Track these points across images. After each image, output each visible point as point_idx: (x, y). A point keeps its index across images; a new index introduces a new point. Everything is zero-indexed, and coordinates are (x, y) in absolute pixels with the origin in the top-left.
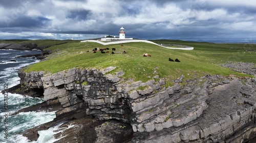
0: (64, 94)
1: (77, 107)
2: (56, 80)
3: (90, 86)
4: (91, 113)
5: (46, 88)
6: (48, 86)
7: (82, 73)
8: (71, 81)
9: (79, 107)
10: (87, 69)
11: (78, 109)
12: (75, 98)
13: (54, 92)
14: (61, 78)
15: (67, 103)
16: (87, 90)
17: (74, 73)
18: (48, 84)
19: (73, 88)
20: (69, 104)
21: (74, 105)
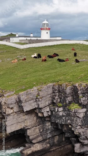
0: (33, 123)
1: (51, 142)
2: (26, 101)
3: (85, 110)
4: (82, 151)
5: (9, 115)
6: (12, 111)
7: (68, 91)
8: (47, 103)
9: (54, 143)
10: (77, 85)
11: (51, 146)
12: (48, 129)
13: (20, 120)
14: (33, 99)
15: (38, 137)
16: (81, 115)
17: (50, 91)
18: (12, 108)
19: (50, 113)
20: (40, 139)
21: (46, 140)
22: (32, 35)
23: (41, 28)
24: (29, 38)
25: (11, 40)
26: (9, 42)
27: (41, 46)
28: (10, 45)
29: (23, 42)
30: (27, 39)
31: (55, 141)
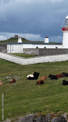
23: (62, 26)
24: (41, 47)
25: (10, 48)
26: (6, 52)
27: (60, 60)
28: (4, 59)
29: (29, 53)
30: (37, 47)
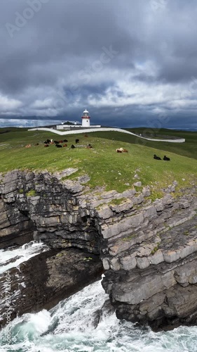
1: (20, 226)
3: (38, 197)
4: (41, 238)
7: (27, 177)
8: (11, 189)
9: (23, 228)
10: (34, 172)
11: (21, 231)
12: (17, 214)
15: (5, 222)
16: (34, 203)
17: (15, 177)
19: (14, 199)
20: (8, 224)
21: (15, 225)
22: (75, 123)
23: (82, 116)
24: (73, 126)
30: (71, 126)
31: (25, 226)
